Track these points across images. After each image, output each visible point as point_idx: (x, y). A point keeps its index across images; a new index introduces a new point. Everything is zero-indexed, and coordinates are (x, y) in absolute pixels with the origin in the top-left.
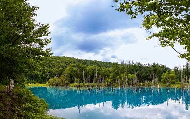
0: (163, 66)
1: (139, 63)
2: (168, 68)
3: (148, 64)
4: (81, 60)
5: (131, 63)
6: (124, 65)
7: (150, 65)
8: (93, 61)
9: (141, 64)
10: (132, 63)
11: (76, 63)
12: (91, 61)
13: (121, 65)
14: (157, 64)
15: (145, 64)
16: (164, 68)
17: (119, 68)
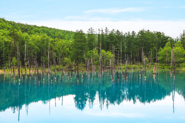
0: (159, 34)
1: (118, 31)
2: (168, 37)
3: (133, 32)
4: (19, 24)
5: (104, 31)
6: (92, 34)
7: (137, 33)
8: (40, 27)
9: (120, 32)
10: (106, 31)
11: (8, 29)
12: (35, 26)
13: (89, 35)
14: (148, 31)
15: (128, 33)
16: (160, 37)
17: (85, 41)
